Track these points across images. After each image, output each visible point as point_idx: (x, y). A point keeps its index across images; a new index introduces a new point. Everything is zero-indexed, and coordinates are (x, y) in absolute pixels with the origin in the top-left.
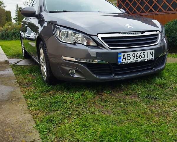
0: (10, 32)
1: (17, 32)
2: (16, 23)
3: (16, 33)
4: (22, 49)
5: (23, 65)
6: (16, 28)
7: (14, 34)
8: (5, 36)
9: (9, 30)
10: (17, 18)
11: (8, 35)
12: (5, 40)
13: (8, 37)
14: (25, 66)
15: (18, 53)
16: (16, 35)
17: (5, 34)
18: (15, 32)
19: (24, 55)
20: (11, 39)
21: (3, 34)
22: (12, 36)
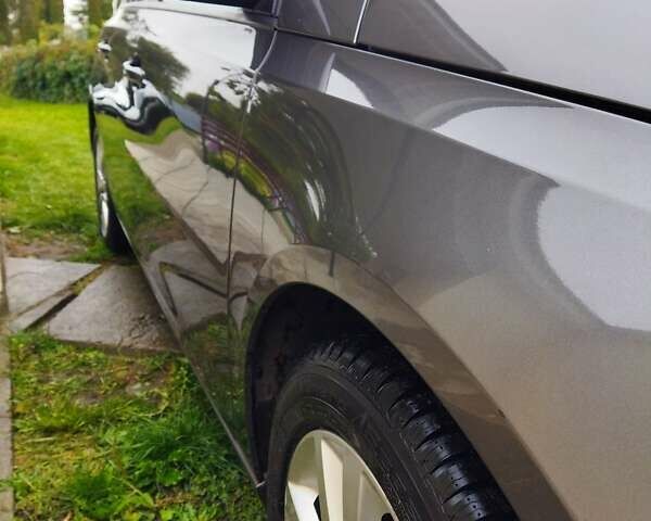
0: (54, 68)
1: (80, 70)
2: (79, 31)
3: (76, 76)
4: (98, 195)
5: (94, 340)
6: (75, 52)
7: (68, 76)
8: (31, 83)
9: (48, 61)
10: (84, 12)
11: (43, 78)
12: (29, 98)
13: (44, 86)
14: (109, 350)
15: (71, 212)
16: (76, 80)
17: (34, 74)
18: (71, 68)
19: (105, 233)
20: (53, 97)
21: (25, 74)
22: (61, 84)
